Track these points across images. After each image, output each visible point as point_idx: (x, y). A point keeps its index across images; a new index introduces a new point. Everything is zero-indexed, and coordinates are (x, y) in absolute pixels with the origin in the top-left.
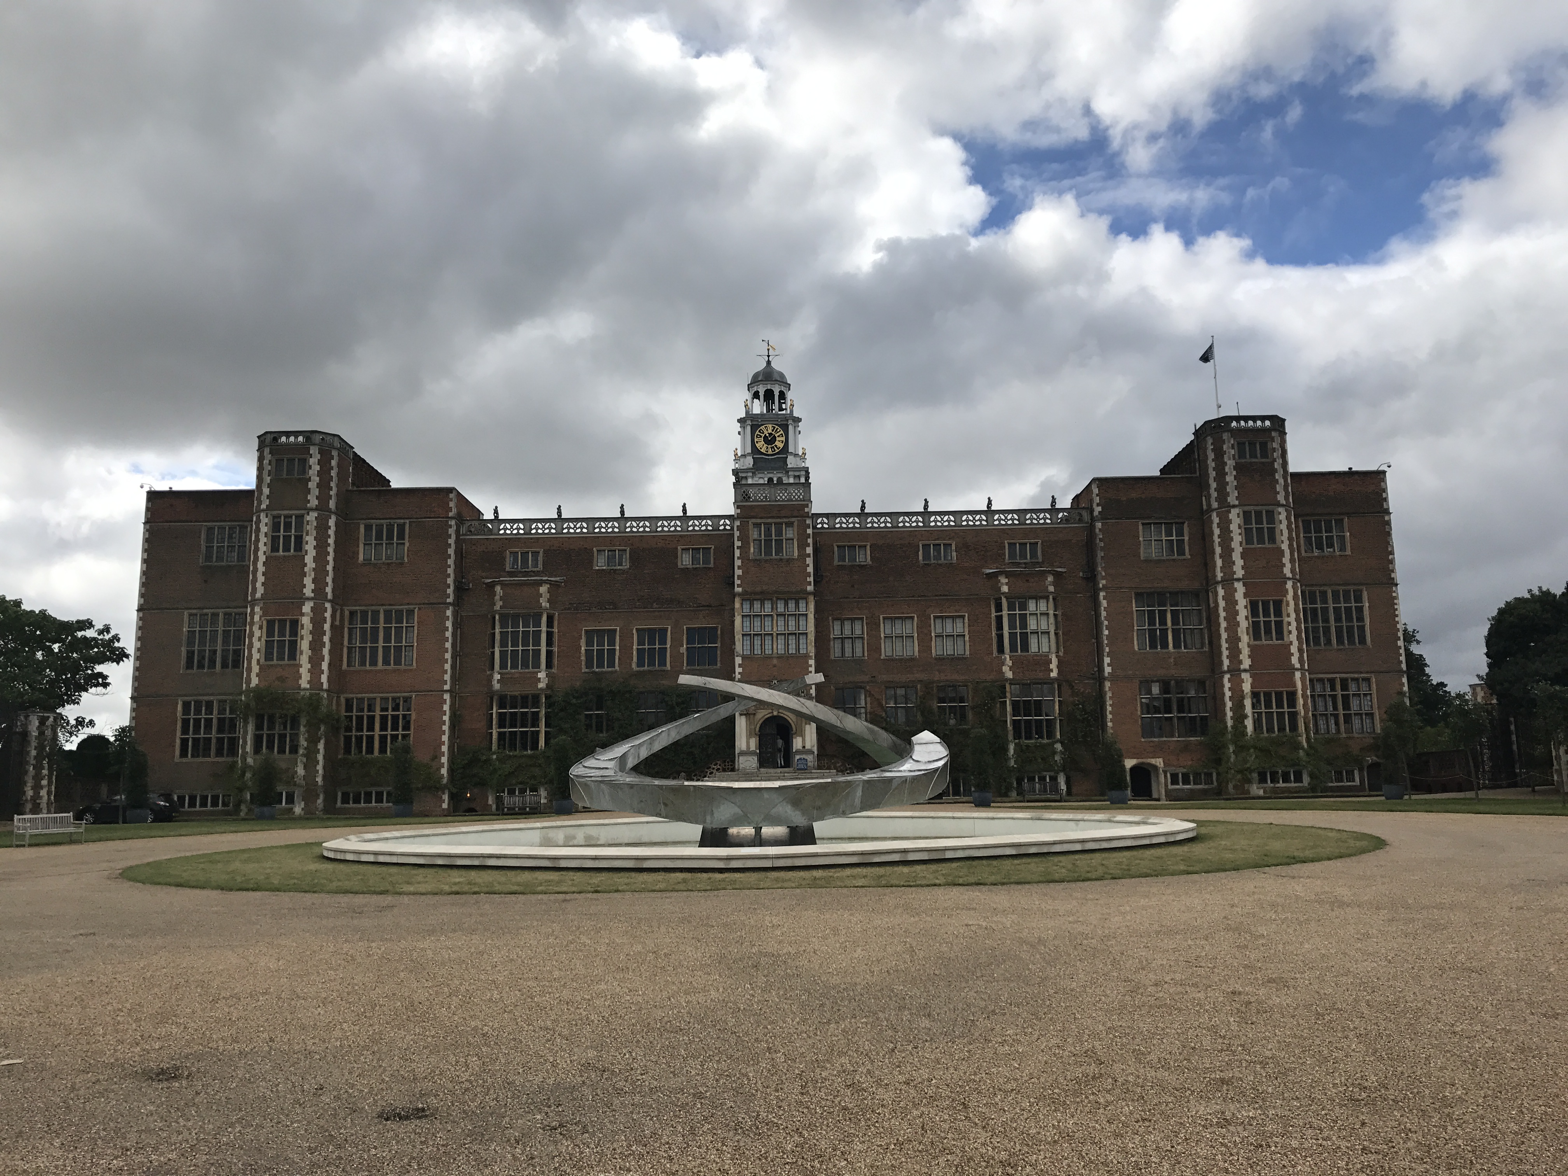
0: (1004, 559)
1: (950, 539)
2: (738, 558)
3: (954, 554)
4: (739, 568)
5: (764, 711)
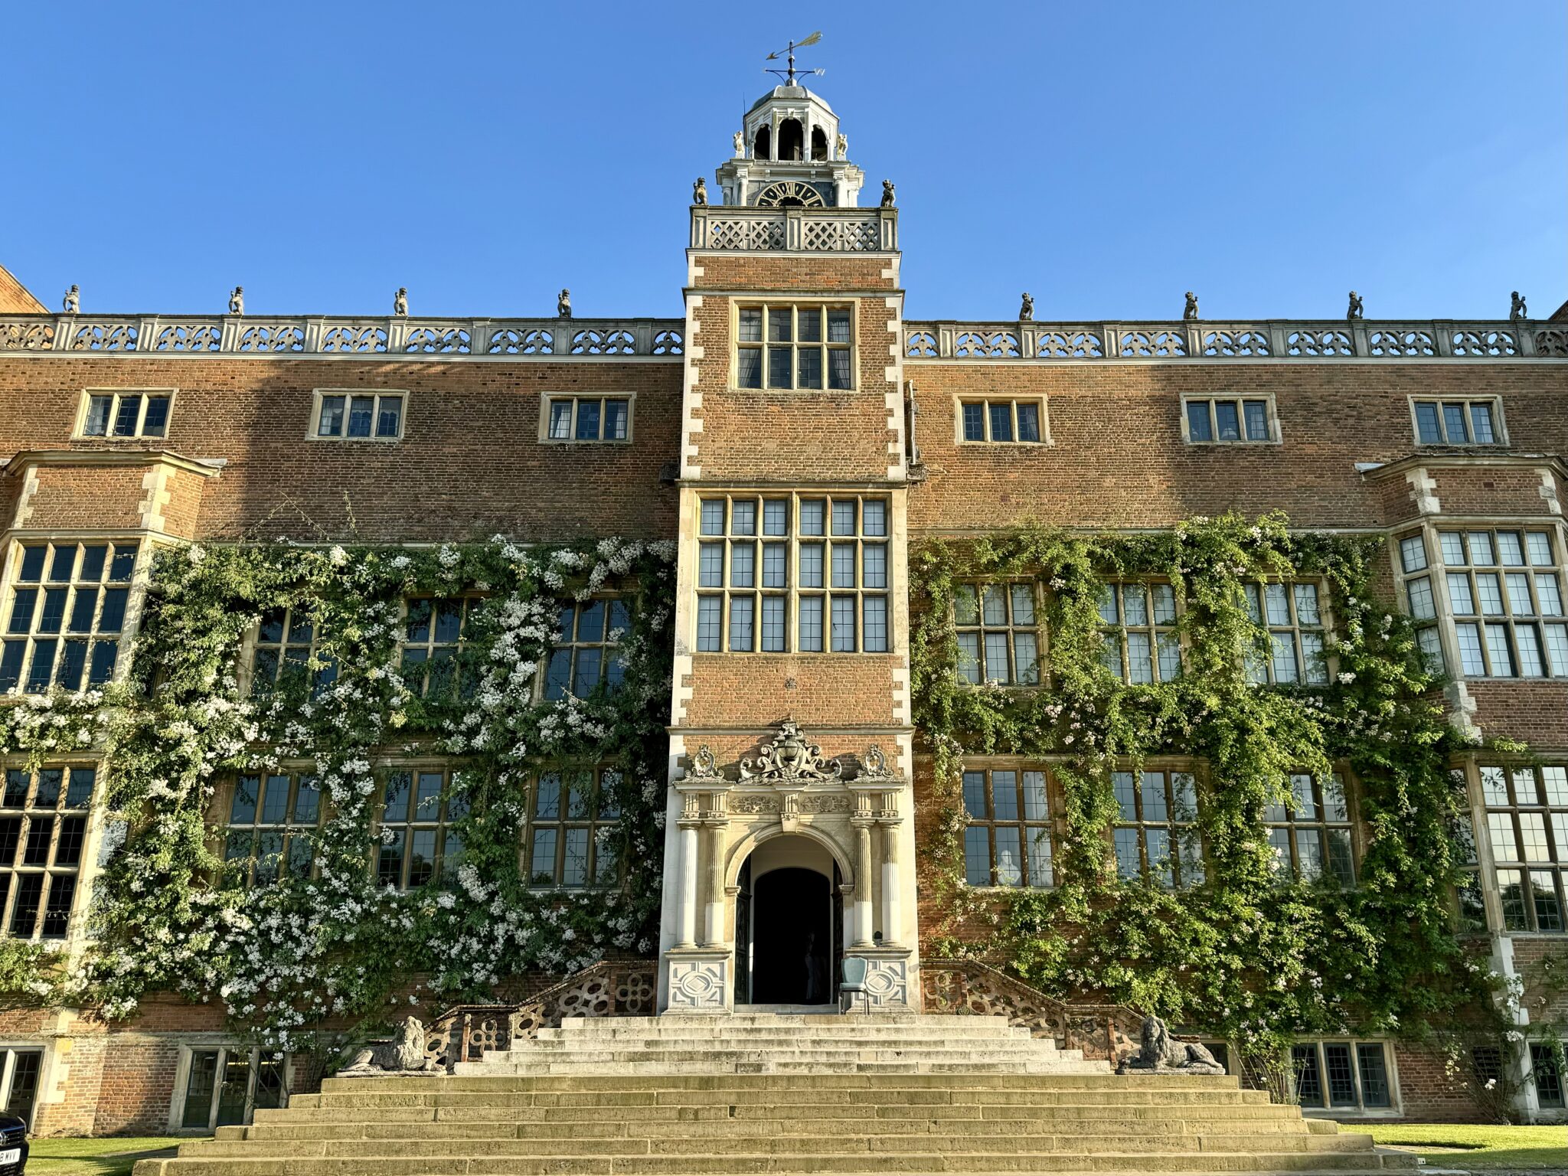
0: (1410, 439)
1: (1261, 386)
2: (694, 389)
3: (1276, 424)
4: (696, 413)
5: (754, 818)
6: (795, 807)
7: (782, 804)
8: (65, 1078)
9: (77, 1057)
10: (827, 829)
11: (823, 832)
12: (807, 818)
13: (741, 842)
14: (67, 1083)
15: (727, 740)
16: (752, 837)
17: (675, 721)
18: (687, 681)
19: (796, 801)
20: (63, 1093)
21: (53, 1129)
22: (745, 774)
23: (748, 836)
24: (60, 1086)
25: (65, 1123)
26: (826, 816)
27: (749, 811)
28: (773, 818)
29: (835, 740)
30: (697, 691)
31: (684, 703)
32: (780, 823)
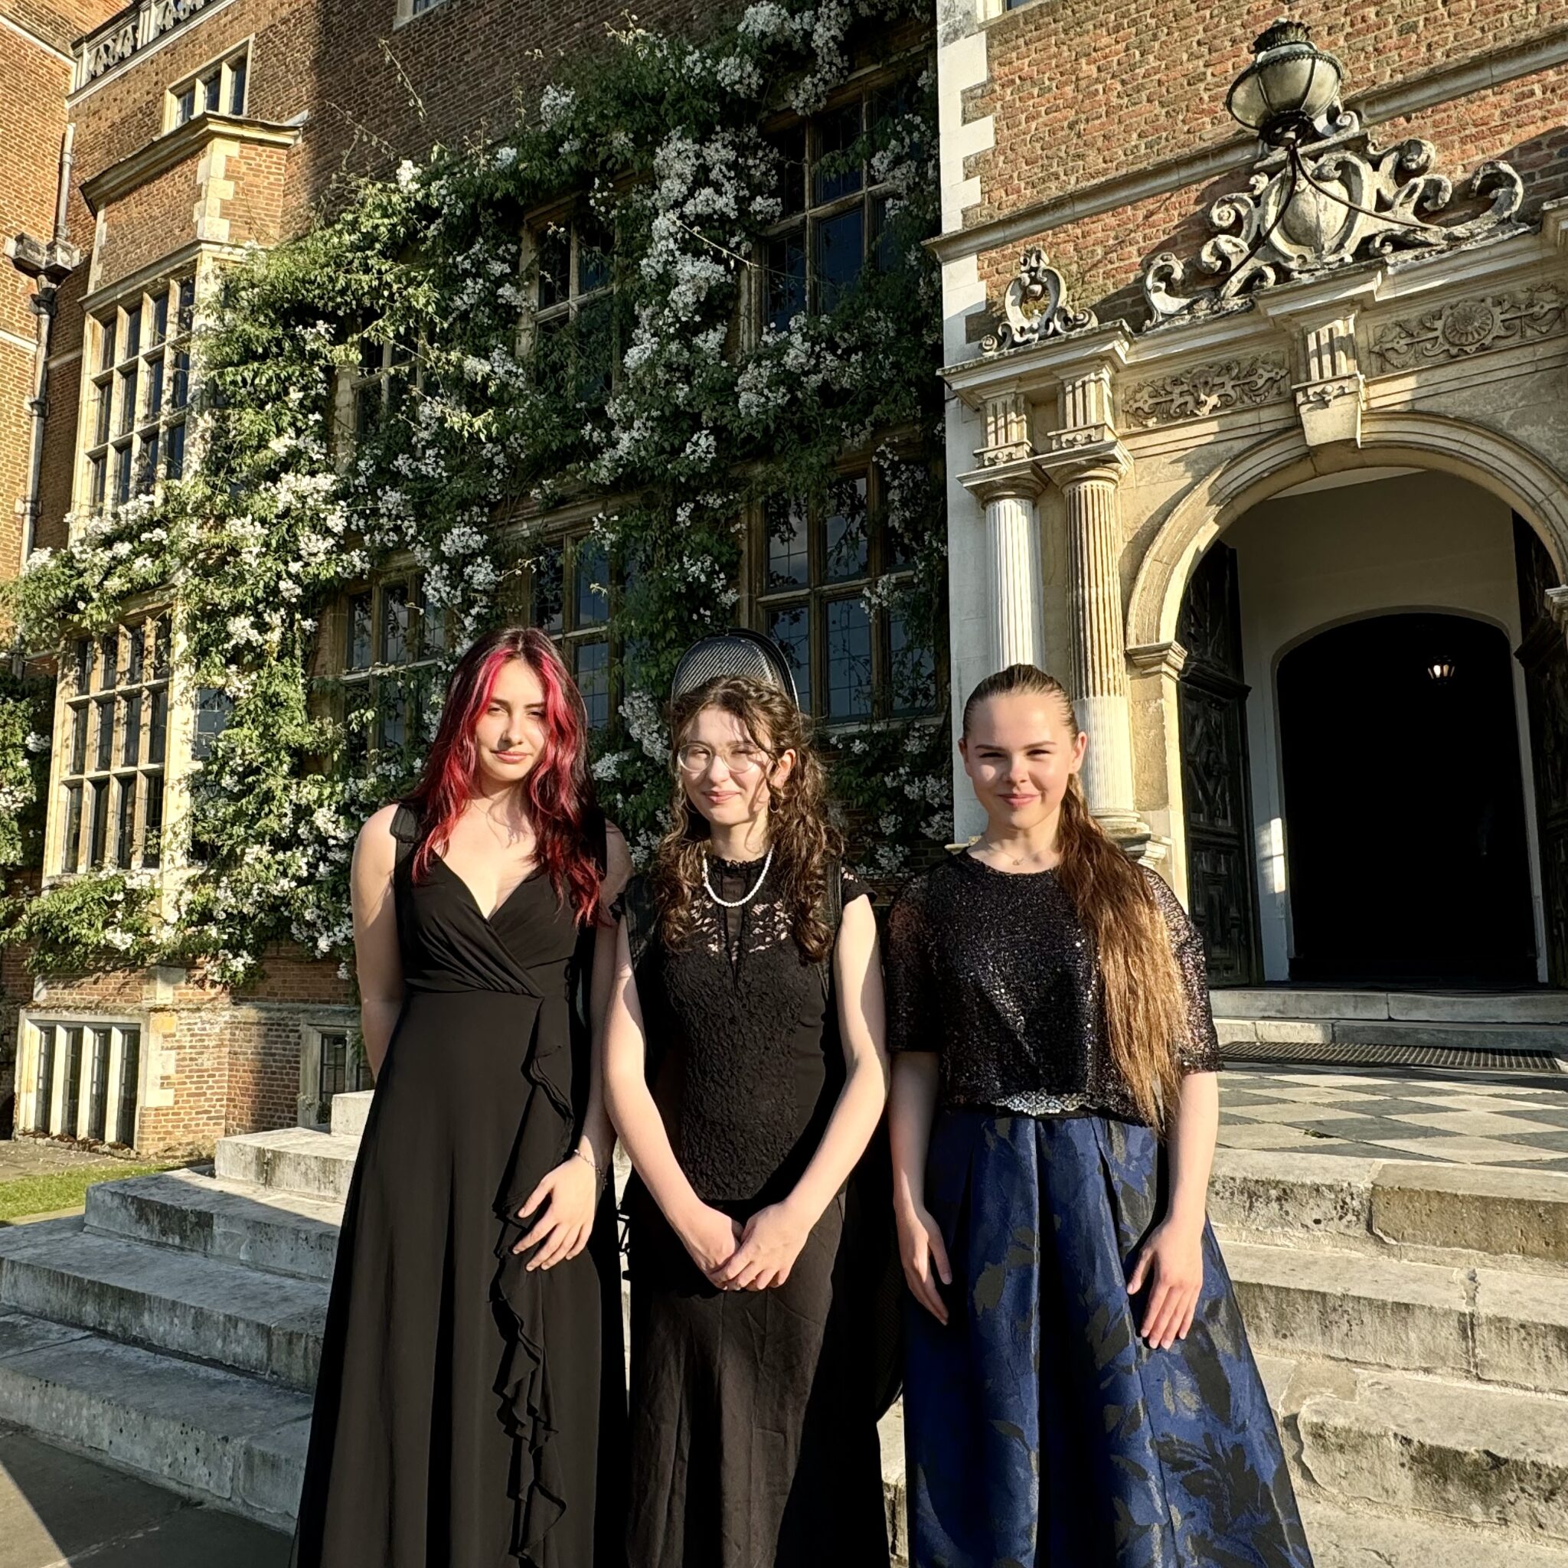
5: (1202, 432)
6: (1346, 366)
7: (1296, 365)
8: (171, 1070)
9: (186, 1041)
10: (1482, 409)
11: (1463, 422)
12: (1397, 391)
13: (1167, 511)
14: (175, 1078)
15: (1102, 228)
16: (1202, 491)
17: (951, 223)
18: (976, 102)
19: (1348, 345)
20: (171, 1092)
21: (161, 1145)
22: (1163, 302)
23: (1188, 490)
24: (165, 1082)
25: (180, 1136)
26: (1468, 368)
27: (1186, 415)
28: (1271, 417)
29: (1491, 105)
30: (1007, 119)
31: (974, 166)
32: (1296, 426)
